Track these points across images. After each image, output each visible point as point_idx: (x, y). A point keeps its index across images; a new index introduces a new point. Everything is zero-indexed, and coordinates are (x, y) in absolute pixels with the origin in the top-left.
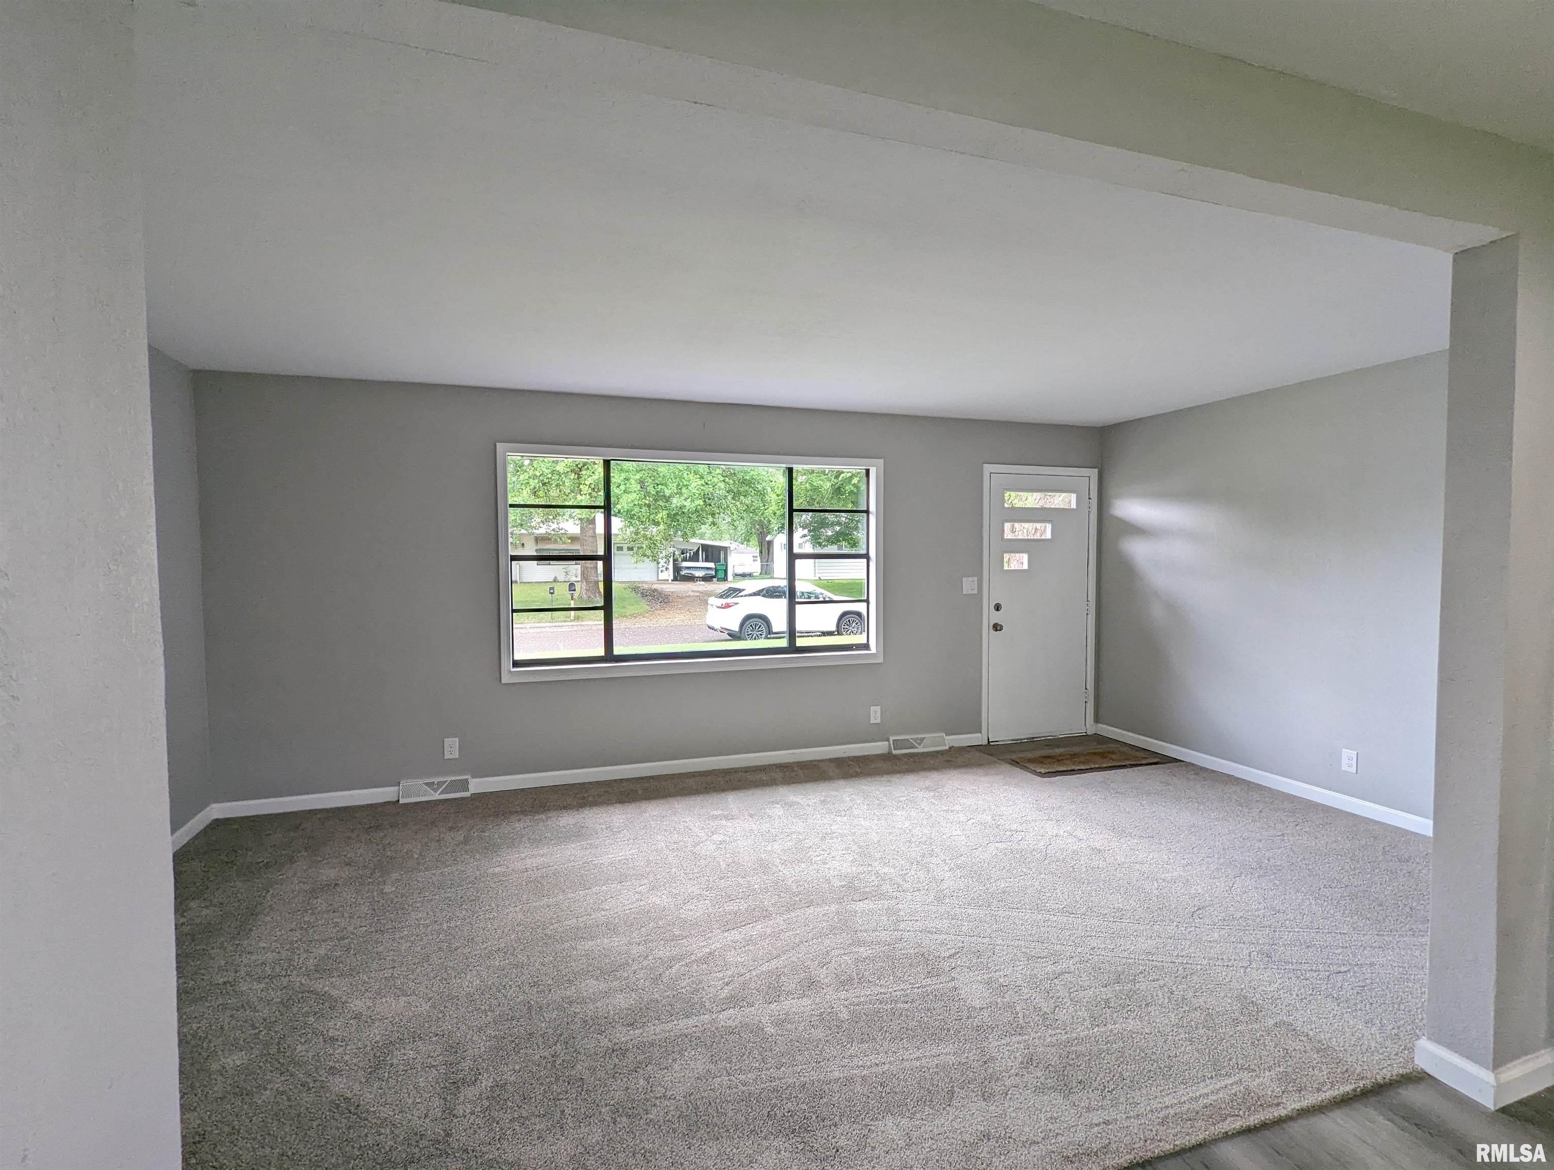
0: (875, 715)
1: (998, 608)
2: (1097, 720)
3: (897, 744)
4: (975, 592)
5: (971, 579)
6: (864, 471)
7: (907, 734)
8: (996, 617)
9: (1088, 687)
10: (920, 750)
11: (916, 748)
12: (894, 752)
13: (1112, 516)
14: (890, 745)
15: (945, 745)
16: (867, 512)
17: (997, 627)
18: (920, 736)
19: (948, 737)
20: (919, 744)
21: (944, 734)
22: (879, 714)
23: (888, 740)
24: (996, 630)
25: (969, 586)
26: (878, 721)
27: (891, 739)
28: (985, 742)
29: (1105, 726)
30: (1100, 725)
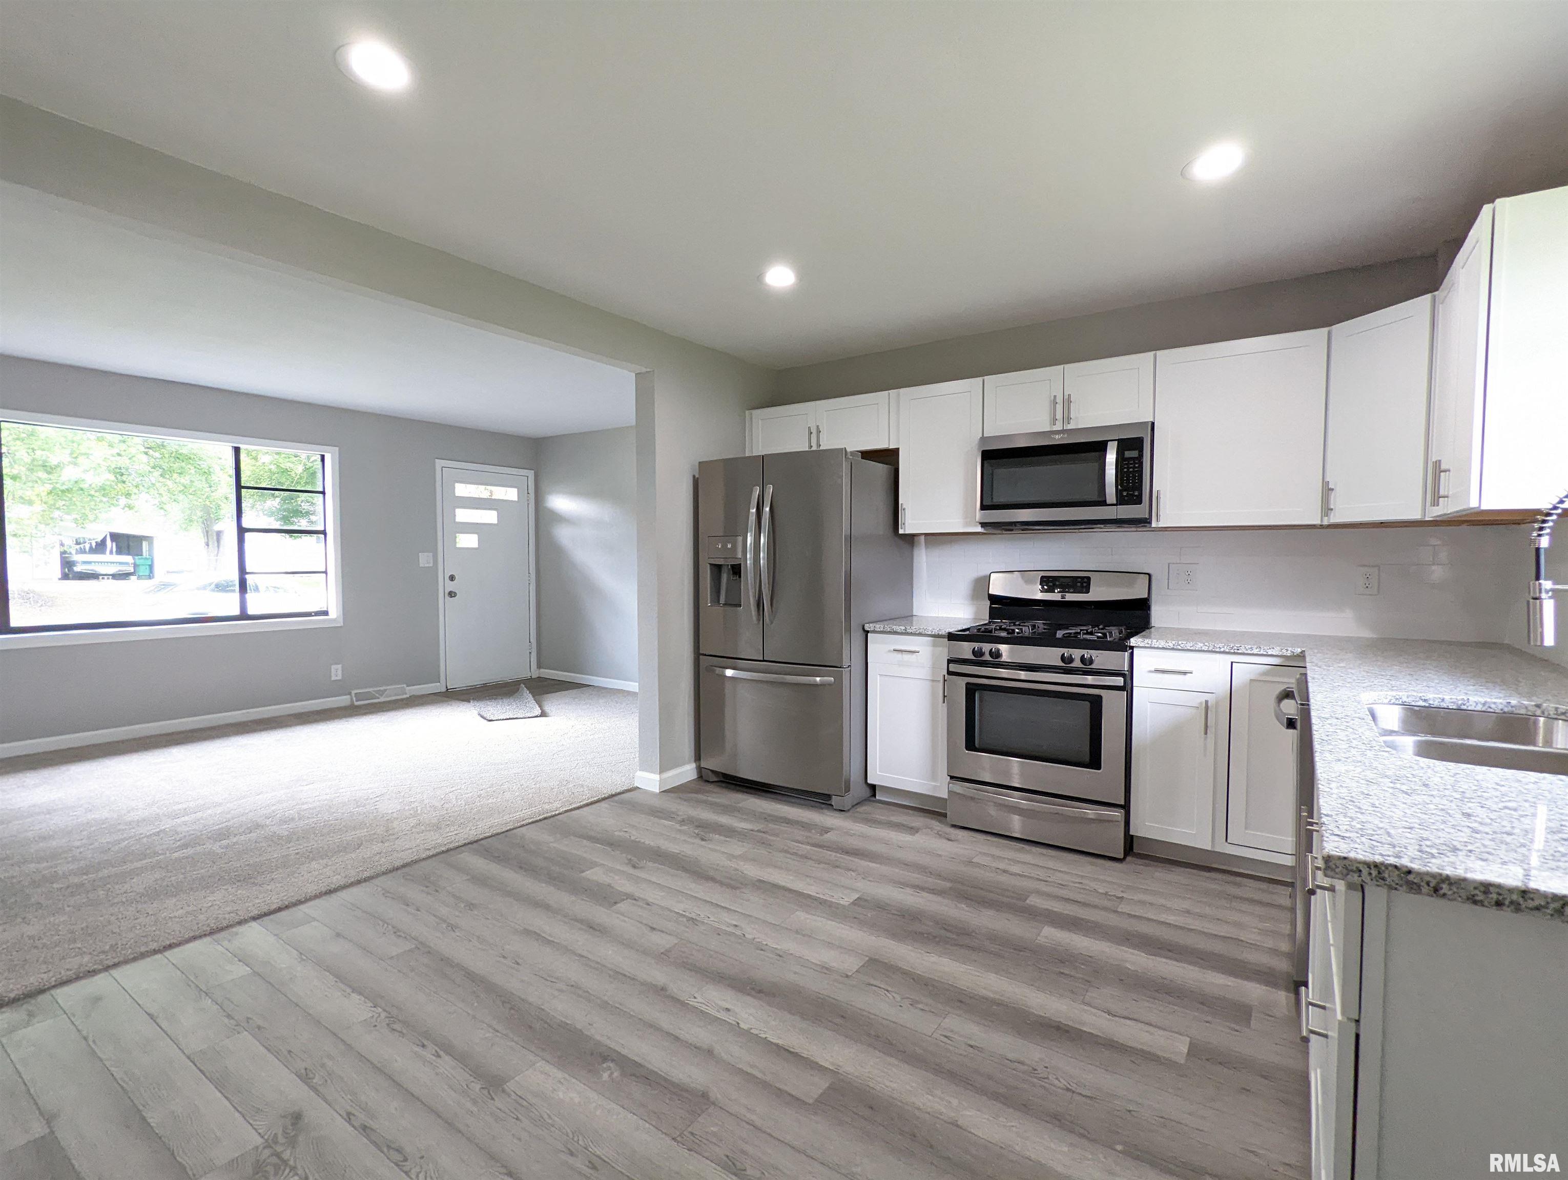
0: (337, 673)
1: (452, 578)
2: (539, 666)
3: (359, 697)
4: (431, 565)
5: (426, 554)
6: (319, 457)
7: (370, 687)
8: (451, 586)
9: (531, 640)
10: (382, 699)
11: (378, 698)
12: (357, 703)
13: (545, 508)
14: (352, 699)
15: (406, 694)
16: (323, 493)
17: (452, 594)
18: (382, 688)
19: (408, 688)
20: (381, 695)
21: (405, 686)
22: (340, 672)
23: (350, 694)
24: (451, 597)
25: (425, 560)
26: (339, 678)
27: (353, 692)
28: (444, 690)
29: (546, 671)
30: (542, 670)
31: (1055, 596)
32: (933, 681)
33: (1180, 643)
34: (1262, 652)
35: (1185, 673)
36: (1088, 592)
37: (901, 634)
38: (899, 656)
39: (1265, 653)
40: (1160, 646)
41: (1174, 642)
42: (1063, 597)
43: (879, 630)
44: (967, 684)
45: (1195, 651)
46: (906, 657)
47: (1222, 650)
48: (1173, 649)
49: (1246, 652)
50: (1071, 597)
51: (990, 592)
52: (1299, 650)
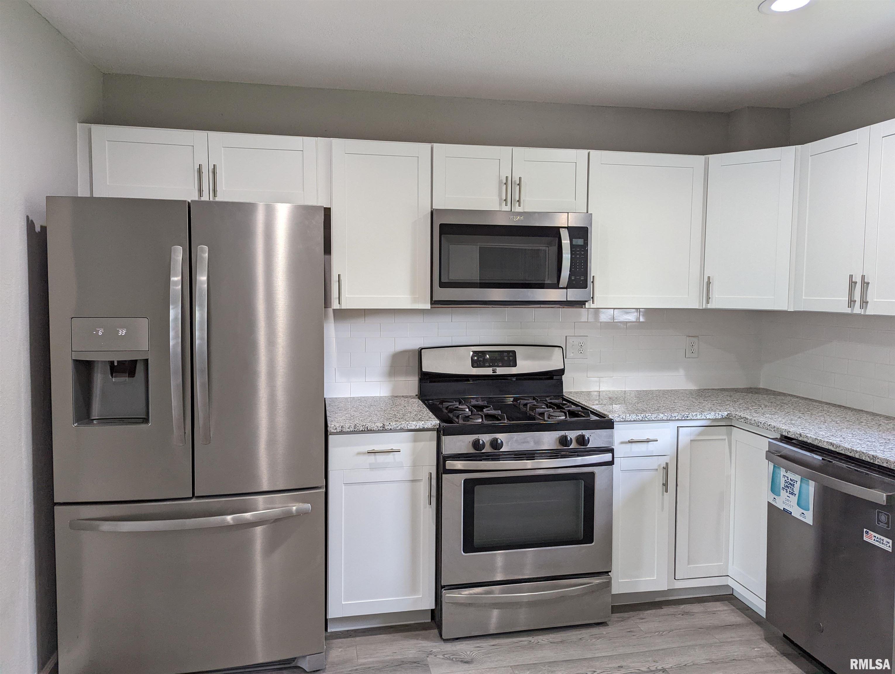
31: (488, 371)
32: (413, 481)
33: (647, 415)
34: (703, 417)
35: (648, 441)
36: (515, 365)
37: (379, 431)
38: (372, 457)
39: (705, 418)
40: (632, 420)
41: (642, 415)
42: (494, 371)
43: (347, 430)
44: (466, 481)
45: (658, 420)
46: (380, 458)
47: (677, 418)
48: (642, 421)
49: (693, 418)
50: (500, 371)
51: (424, 370)
52: (726, 413)
